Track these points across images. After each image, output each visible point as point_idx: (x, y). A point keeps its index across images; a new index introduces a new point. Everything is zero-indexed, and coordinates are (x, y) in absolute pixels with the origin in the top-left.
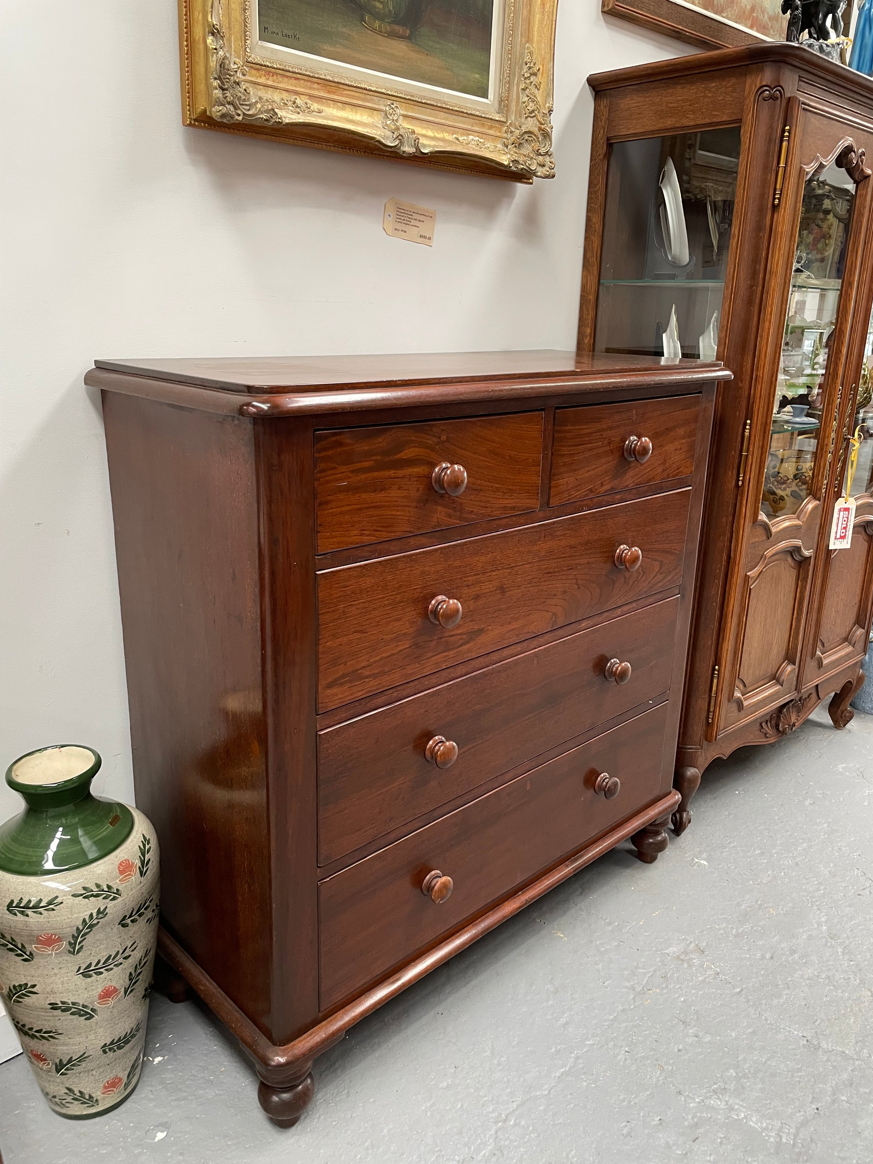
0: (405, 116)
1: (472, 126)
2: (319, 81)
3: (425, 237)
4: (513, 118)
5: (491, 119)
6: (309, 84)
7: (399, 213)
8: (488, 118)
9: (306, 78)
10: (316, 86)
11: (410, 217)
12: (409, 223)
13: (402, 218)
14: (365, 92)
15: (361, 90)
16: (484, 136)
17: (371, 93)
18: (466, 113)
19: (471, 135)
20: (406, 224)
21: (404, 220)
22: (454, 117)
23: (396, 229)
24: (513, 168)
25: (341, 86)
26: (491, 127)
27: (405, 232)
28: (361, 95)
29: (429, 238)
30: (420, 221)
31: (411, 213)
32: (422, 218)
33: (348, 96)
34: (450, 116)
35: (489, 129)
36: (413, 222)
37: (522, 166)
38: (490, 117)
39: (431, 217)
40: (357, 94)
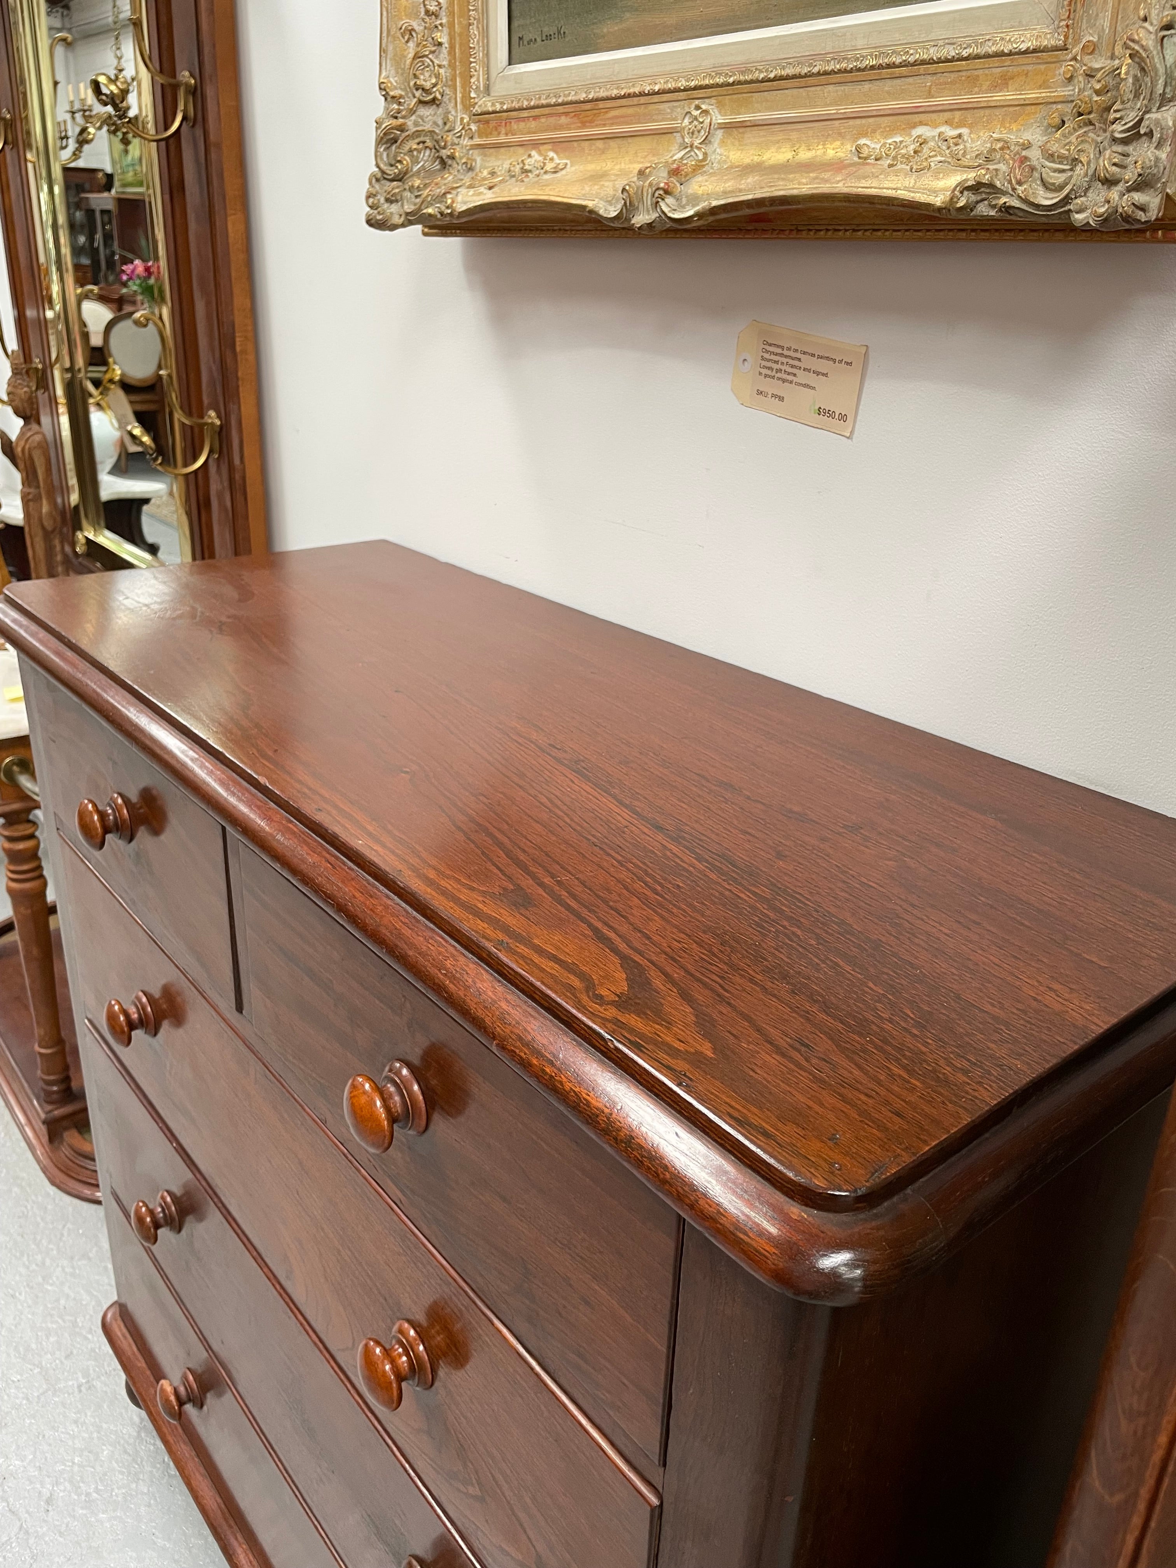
0: (727, 127)
1: (930, 95)
2: (567, 109)
3: (830, 414)
4: (1105, 22)
5: (1000, 54)
6: (552, 120)
7: (767, 356)
8: (987, 56)
9: (546, 111)
10: (563, 120)
11: (796, 363)
12: (790, 378)
13: (775, 366)
14: (643, 100)
15: (635, 100)
16: (968, 114)
17: (656, 98)
18: (905, 64)
19: (914, 126)
20: (784, 381)
21: (779, 371)
22: (867, 86)
23: (760, 393)
24: (983, 210)
25: (601, 105)
26: (1004, 82)
27: (781, 399)
28: (637, 109)
29: (843, 418)
30: (818, 373)
31: (798, 355)
32: (822, 366)
33: (615, 121)
34: (856, 89)
35: (994, 88)
36: (802, 376)
37: (1003, 200)
38: (994, 49)
39: (849, 364)
40: (630, 111)
